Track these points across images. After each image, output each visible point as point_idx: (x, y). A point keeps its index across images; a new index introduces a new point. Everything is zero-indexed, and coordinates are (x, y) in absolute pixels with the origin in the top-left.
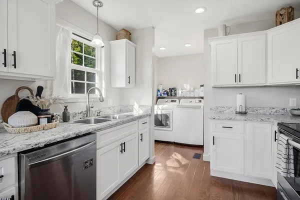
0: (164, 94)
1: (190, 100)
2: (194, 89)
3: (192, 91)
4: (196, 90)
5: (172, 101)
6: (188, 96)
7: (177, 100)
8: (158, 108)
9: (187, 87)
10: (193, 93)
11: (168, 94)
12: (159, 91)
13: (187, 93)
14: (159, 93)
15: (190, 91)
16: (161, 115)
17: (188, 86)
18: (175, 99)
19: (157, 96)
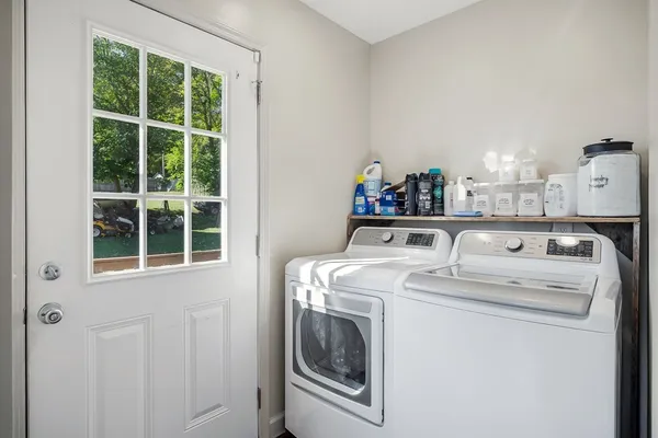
0: (383, 202)
1: (514, 238)
2: (542, 175)
3: (531, 188)
4: (553, 179)
5: (415, 240)
6: (506, 211)
7: (441, 236)
8: (314, 276)
9: (502, 163)
10: (534, 196)
11: (400, 204)
12: (360, 189)
13: (500, 196)
14: (361, 200)
15: (517, 188)
16: (327, 318)
17: (509, 158)
18: (429, 231)
19: (355, 212)
